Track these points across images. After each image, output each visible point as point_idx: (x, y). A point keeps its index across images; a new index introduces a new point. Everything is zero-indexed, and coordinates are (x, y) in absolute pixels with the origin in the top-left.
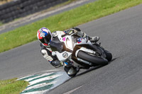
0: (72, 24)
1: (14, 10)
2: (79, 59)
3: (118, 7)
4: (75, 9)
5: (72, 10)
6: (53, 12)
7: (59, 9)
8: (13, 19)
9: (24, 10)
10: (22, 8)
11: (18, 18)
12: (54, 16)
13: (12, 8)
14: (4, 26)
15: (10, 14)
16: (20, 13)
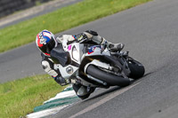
2: (89, 76)
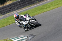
0: (32, 15)
1: (7, 9)
3: (52, 8)
4: (33, 9)
5: (32, 9)
6: (24, 10)
7: (26, 9)
8: (7, 13)
9: (11, 9)
10: (10, 8)
11: (8, 12)
12: (24, 12)
13: (6, 8)
14: (2, 16)
15: (5, 11)
16: (10, 11)
